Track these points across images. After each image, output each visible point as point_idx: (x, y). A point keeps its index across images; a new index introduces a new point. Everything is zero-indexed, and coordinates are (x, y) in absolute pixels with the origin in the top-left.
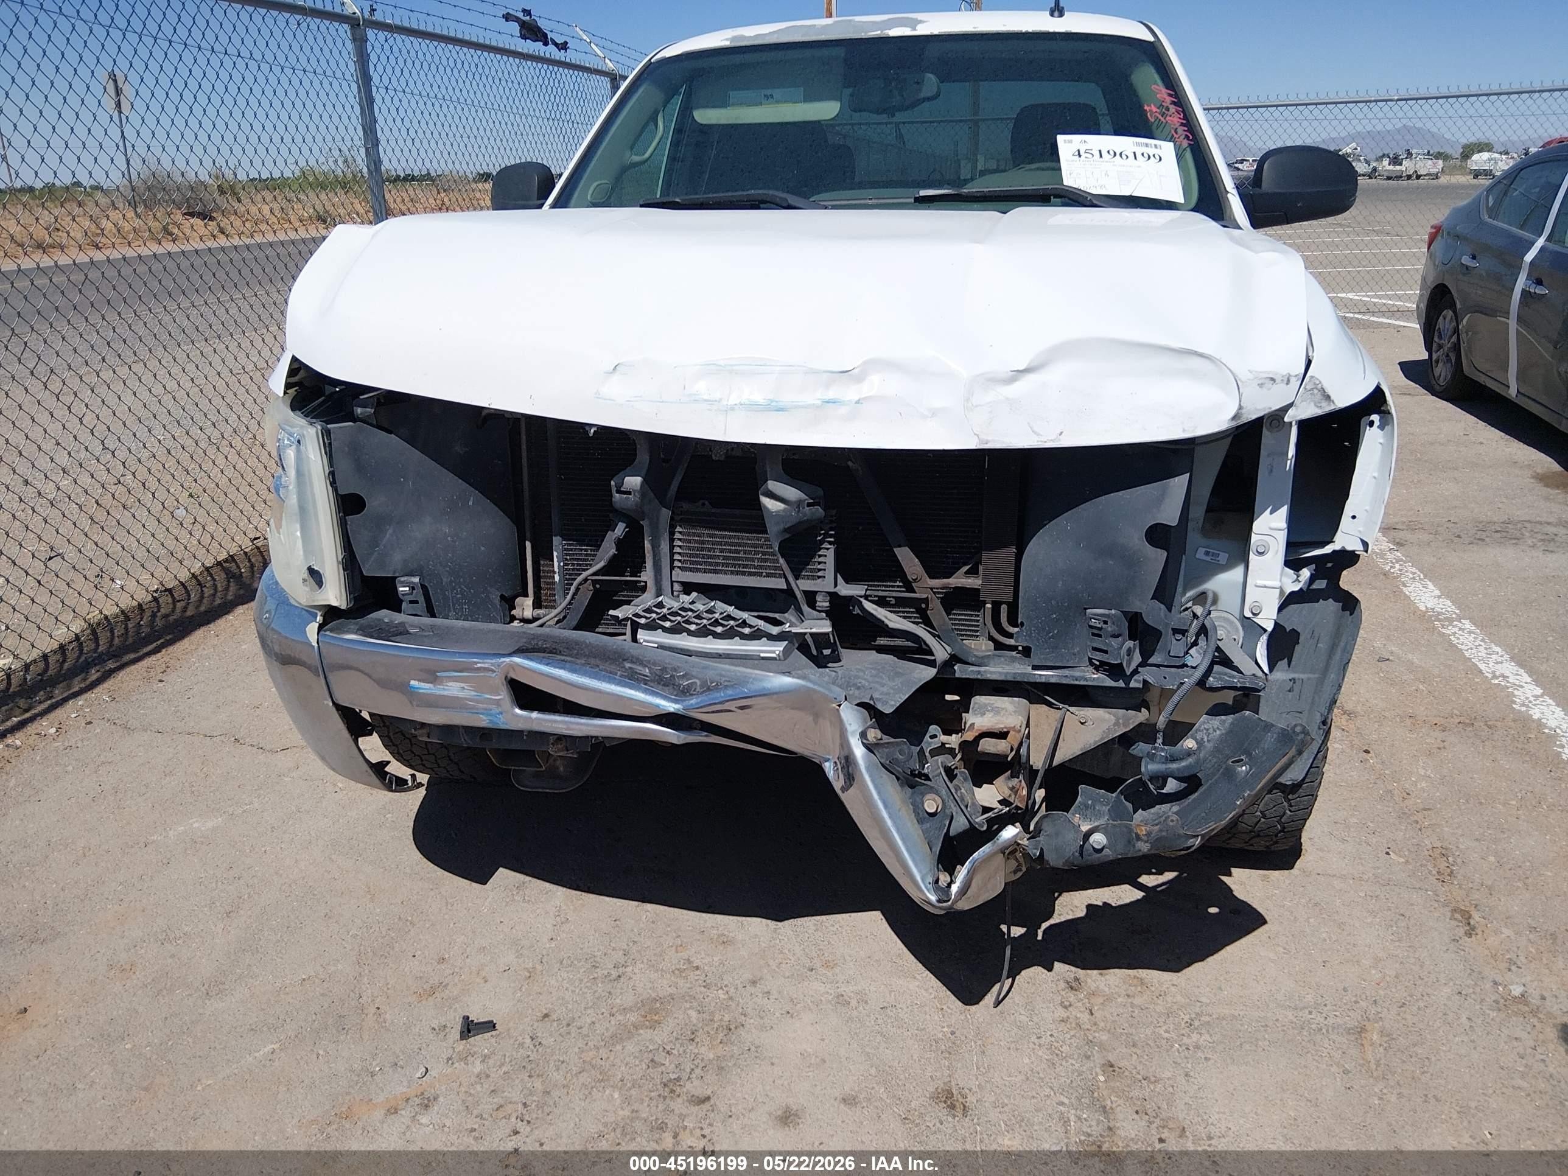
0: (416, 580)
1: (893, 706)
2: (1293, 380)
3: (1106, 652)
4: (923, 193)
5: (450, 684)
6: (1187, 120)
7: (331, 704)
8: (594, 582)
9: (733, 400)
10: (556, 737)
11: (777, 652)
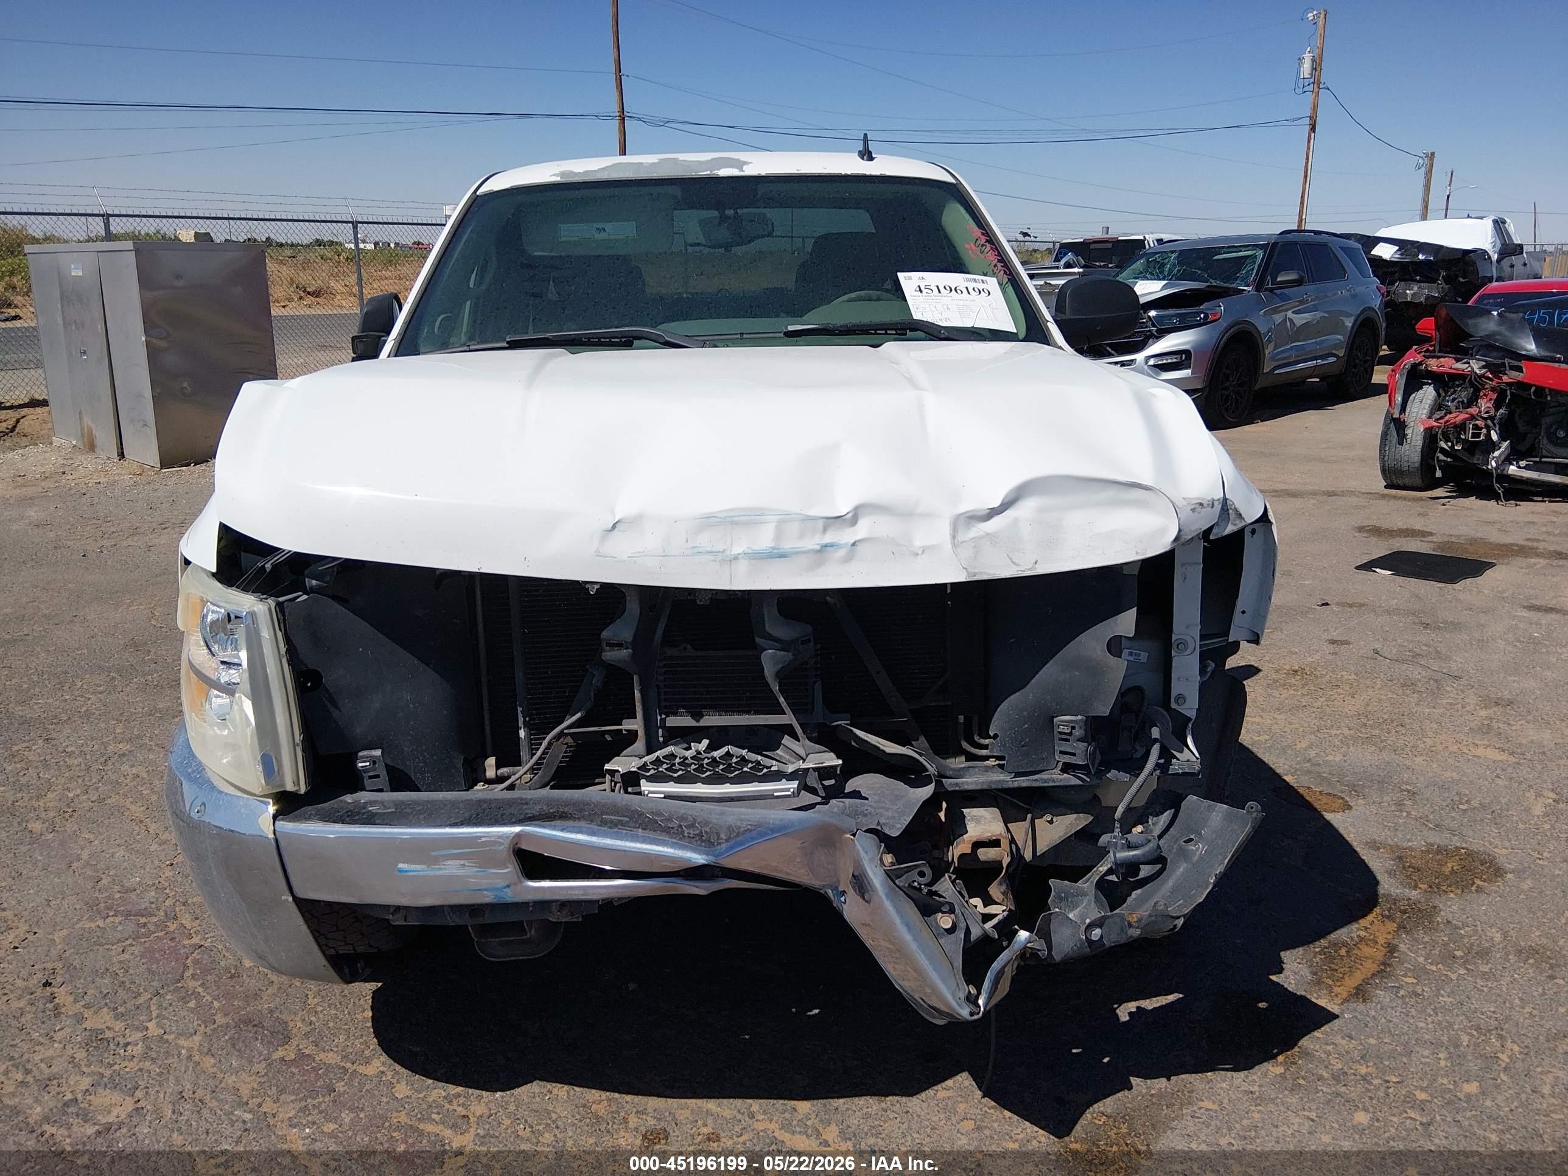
0: (378, 753)
1: (899, 829)
2: (1216, 503)
3: (1074, 754)
4: (791, 328)
5: (449, 862)
6: (1001, 256)
7: (291, 899)
8: (572, 735)
9: (737, 550)
10: (558, 903)
11: (792, 790)
